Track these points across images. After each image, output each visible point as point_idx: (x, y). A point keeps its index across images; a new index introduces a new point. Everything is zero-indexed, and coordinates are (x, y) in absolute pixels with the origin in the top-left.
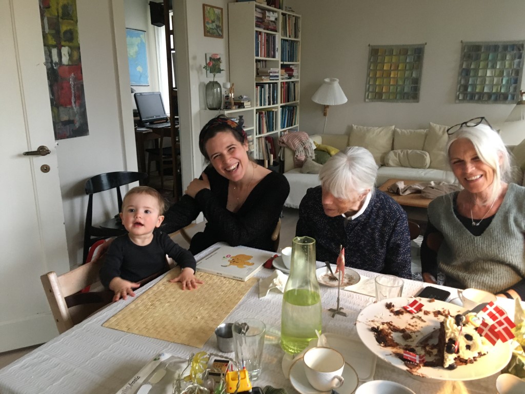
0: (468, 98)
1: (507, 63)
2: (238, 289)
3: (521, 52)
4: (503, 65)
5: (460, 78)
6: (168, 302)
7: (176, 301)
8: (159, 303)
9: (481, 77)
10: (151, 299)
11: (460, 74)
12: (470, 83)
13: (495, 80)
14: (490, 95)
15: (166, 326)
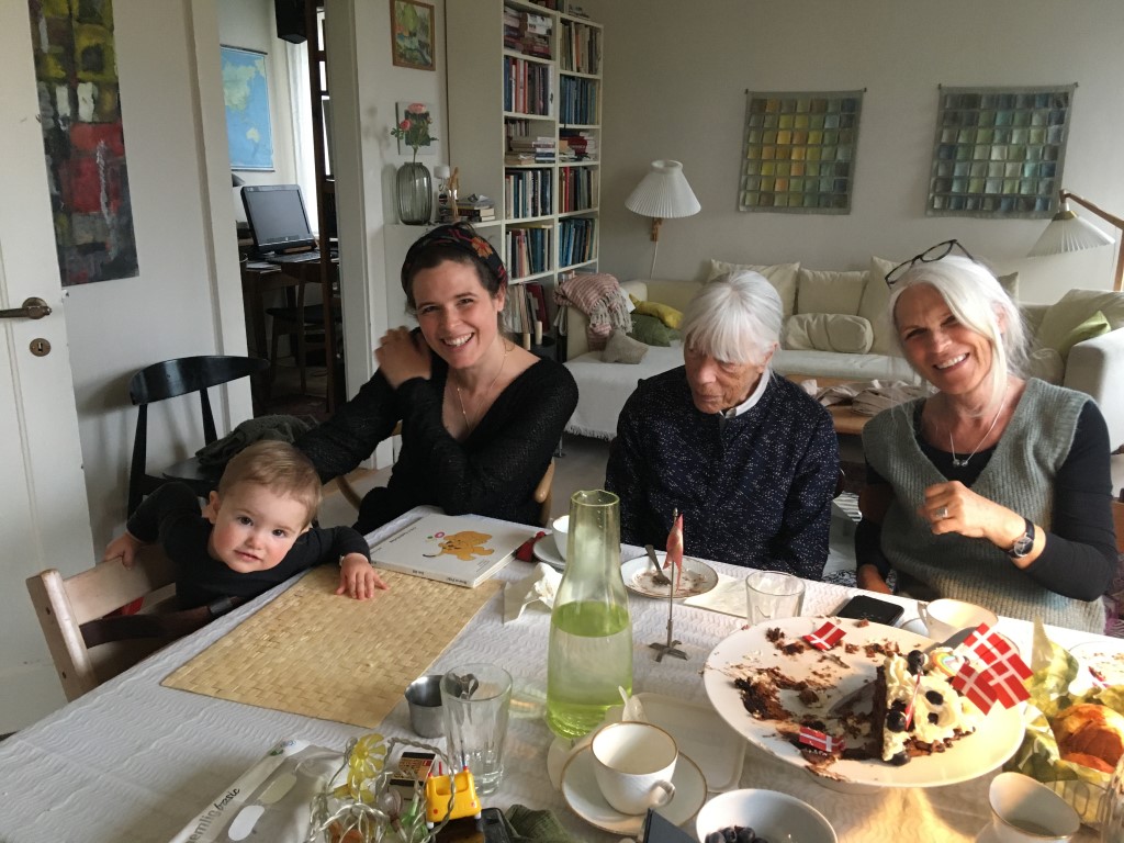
0: (952, 207)
1: (1033, 132)
2: (459, 604)
3: (1063, 109)
4: (1025, 138)
5: (935, 164)
6: (308, 633)
7: (323, 630)
9: (979, 160)
10: (270, 628)
11: (936, 155)
12: (957, 173)
13: (1009, 167)
14: (996, 200)
15: (300, 683)
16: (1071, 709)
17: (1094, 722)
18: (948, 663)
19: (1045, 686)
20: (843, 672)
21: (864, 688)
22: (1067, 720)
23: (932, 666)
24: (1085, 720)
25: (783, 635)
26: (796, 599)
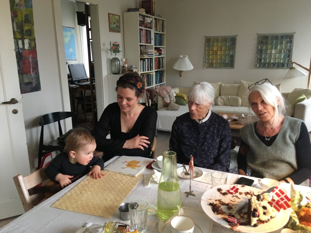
0: (262, 66)
1: (283, 46)
2: (132, 182)
3: (291, 39)
4: (281, 47)
5: (257, 55)
6: (91, 191)
7: (95, 190)
8: (85, 191)
9: (269, 53)
11: (257, 52)
12: (263, 57)
13: (277, 55)
14: (274, 64)
15: (89, 205)
16: (302, 209)
17: (308, 213)
18: (268, 198)
19: (294, 203)
20: (239, 200)
21: (245, 205)
22: (301, 212)
23: (264, 199)
24: (306, 212)
25: (222, 190)
26: (225, 179)
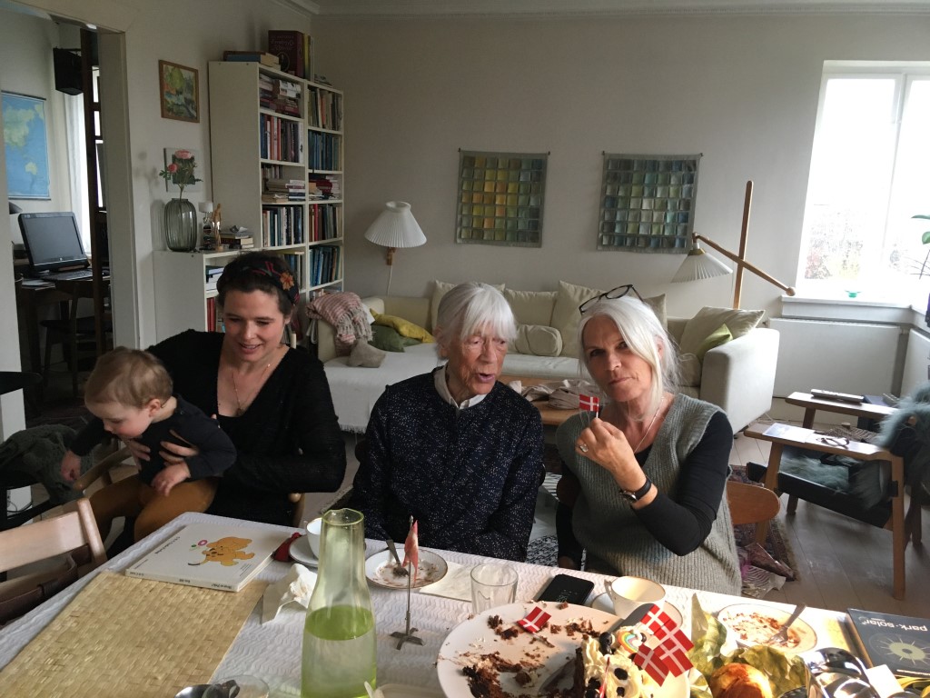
0: (616, 244)
1: (672, 189)
3: (693, 172)
4: (666, 193)
7: (105, 648)
8: (71, 657)
10: (53, 651)
11: (603, 204)
14: (647, 239)
16: (723, 669)
17: (741, 680)
18: (630, 641)
19: (703, 650)
20: (549, 652)
21: (566, 666)
22: (721, 679)
23: (618, 645)
24: (734, 678)
25: (501, 622)
26: (510, 588)
